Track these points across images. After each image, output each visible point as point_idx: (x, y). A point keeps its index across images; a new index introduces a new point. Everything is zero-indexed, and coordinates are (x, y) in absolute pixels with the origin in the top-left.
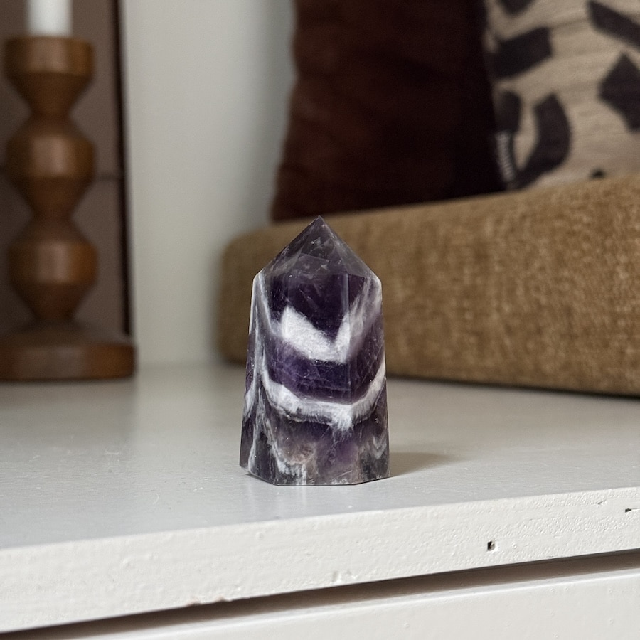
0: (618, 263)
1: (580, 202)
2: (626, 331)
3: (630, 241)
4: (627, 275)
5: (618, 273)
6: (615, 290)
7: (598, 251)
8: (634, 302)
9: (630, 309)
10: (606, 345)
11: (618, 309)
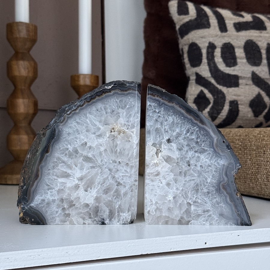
0: (248, 158)
1: (239, 138)
2: (250, 179)
3: (252, 152)
4: (251, 162)
5: (248, 161)
6: (247, 166)
7: (243, 154)
8: (252, 171)
9: (251, 173)
10: (246, 183)
11: (248, 172)
